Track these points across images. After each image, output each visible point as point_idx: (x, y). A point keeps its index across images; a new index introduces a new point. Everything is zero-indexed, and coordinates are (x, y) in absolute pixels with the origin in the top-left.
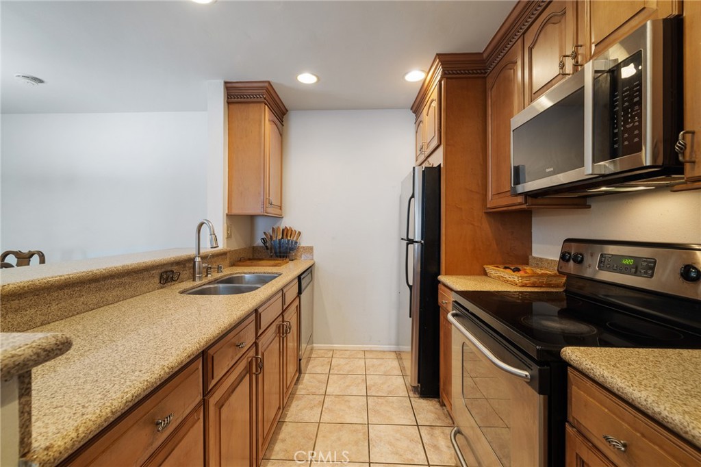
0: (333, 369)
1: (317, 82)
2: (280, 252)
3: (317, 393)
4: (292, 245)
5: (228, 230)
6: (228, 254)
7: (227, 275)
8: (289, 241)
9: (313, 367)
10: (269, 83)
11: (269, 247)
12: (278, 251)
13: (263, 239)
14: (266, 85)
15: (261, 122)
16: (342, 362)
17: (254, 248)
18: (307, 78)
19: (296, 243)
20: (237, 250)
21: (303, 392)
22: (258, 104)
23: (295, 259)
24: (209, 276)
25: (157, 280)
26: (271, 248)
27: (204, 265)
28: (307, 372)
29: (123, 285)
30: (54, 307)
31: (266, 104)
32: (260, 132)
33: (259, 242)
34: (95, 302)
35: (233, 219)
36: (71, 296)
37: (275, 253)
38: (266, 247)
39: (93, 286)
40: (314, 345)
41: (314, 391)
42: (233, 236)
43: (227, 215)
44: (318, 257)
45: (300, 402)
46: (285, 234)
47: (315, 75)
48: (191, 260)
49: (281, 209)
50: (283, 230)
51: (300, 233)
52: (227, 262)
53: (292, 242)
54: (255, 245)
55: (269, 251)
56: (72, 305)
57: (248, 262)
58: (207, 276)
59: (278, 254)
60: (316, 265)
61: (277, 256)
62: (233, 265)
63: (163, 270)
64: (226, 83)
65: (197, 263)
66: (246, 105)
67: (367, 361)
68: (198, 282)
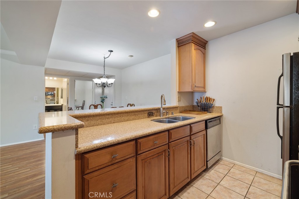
0: (230, 173)
1: (215, 24)
2: (204, 108)
3: (215, 181)
4: (210, 105)
5: (178, 98)
6: (178, 108)
7: (175, 116)
8: (208, 103)
9: (218, 168)
10: (193, 33)
11: (199, 106)
12: (203, 107)
13: (197, 102)
14: (192, 34)
15: (190, 51)
16: (237, 172)
17: (193, 106)
18: (210, 24)
19: (212, 104)
20: (183, 106)
21: (207, 177)
22: (189, 44)
23: (213, 112)
24: (167, 115)
25: (146, 115)
26: (200, 106)
27: (164, 111)
28: (214, 169)
29: (135, 115)
30: (116, 119)
31: (192, 43)
32: (190, 55)
33: (195, 104)
34: (127, 119)
35: (181, 93)
36: (120, 116)
37: (202, 109)
38: (198, 105)
39: (126, 114)
40: (223, 158)
41: (213, 179)
42: (181, 100)
43: (178, 92)
44: (224, 112)
45: (204, 181)
46: (206, 100)
47: (214, 21)
48: (159, 109)
49: (204, 88)
50: (206, 98)
51: (214, 100)
52: (178, 111)
53: (210, 104)
54: (194, 105)
55: (199, 107)
56: (121, 119)
57: (188, 112)
58: (166, 116)
59: (203, 109)
60: (224, 116)
61: (203, 110)
62: (181, 112)
63: (149, 112)
64: (177, 39)
65: (161, 110)
66: (185, 46)
67: (256, 178)
68: (161, 117)
